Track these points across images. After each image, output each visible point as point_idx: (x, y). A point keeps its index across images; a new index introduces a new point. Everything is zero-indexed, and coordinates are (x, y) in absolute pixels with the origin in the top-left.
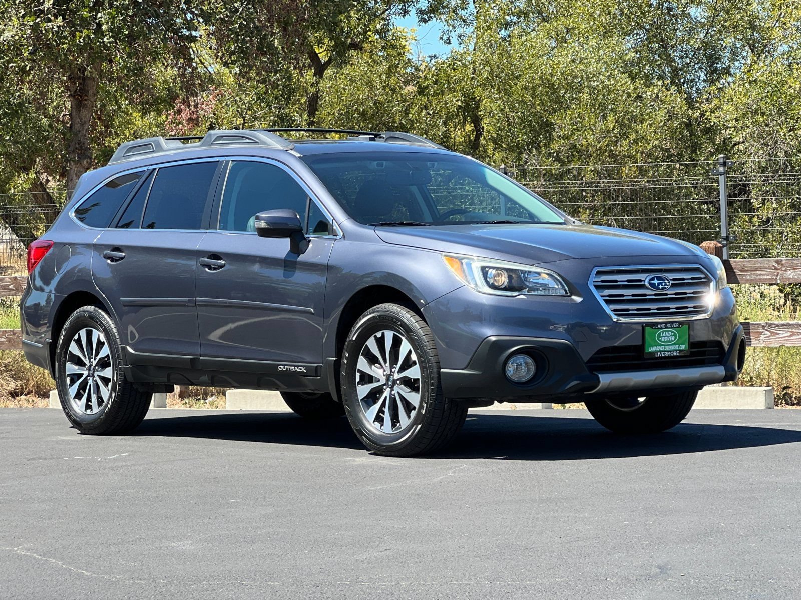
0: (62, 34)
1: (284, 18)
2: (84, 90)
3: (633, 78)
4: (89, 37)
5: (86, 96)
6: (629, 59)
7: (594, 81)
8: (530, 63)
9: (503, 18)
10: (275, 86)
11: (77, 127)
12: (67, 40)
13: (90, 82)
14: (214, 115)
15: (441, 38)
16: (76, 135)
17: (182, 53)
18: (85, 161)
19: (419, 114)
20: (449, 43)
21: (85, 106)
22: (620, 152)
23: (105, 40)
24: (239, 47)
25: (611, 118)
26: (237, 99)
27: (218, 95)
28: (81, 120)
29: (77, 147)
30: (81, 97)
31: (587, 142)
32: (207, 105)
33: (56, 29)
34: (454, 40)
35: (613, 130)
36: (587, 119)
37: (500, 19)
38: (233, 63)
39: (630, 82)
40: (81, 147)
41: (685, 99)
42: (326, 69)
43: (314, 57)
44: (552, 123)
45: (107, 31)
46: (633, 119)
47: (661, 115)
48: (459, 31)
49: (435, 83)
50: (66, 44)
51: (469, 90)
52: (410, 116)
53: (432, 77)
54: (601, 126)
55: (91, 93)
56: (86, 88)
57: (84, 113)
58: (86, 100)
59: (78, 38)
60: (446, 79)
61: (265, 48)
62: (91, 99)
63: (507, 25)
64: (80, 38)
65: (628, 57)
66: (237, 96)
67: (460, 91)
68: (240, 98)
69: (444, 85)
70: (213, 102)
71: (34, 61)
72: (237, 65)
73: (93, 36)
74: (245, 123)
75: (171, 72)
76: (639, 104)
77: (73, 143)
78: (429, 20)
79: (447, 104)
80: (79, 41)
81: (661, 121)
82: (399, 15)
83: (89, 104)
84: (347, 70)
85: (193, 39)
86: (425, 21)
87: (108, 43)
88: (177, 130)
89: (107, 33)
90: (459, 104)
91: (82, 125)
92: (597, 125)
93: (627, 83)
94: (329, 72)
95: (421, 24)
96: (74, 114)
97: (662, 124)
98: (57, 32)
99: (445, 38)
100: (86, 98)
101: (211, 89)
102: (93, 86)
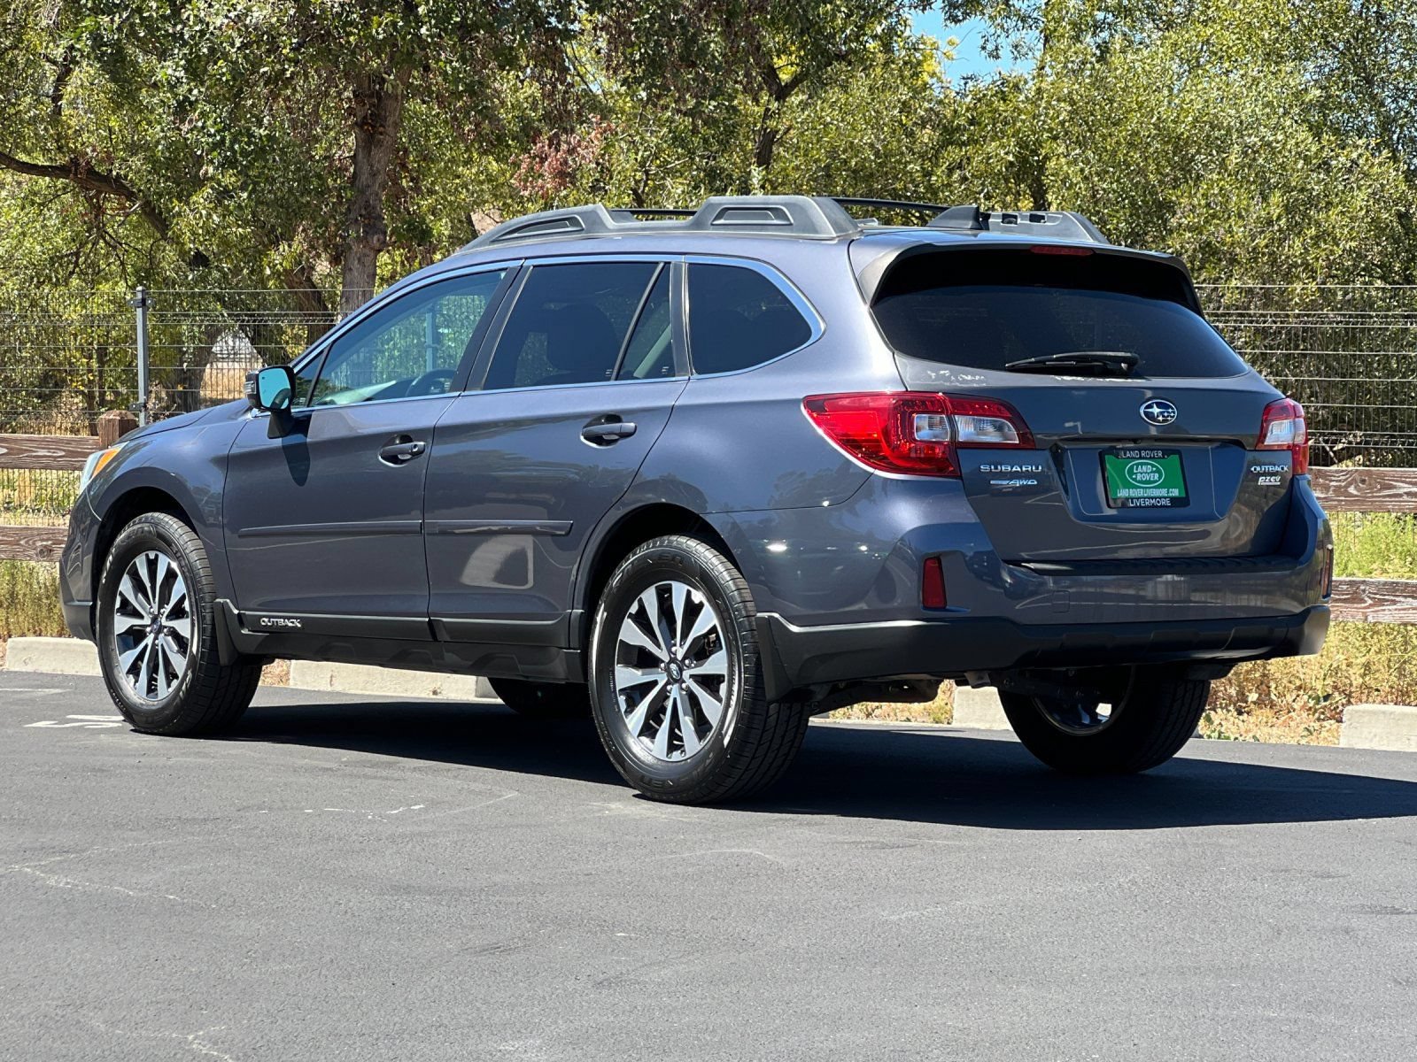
0: (347, 16)
1: (728, 5)
2: (379, 115)
3: (1316, 132)
4: (394, 24)
5: (381, 126)
6: (1311, 100)
7: (1250, 136)
8: (1140, 99)
9: (1092, 15)
10: (710, 122)
11: (364, 178)
12: (357, 28)
13: (389, 102)
14: (598, 164)
15: (984, 48)
16: (362, 192)
17: (551, 58)
18: (375, 238)
19: (950, 175)
20: (997, 57)
21: (380, 143)
22: (1288, 257)
23: (423, 30)
24: (649, 54)
25: (1276, 198)
26: (637, 138)
27: (605, 132)
28: (372, 166)
29: (363, 212)
30: (373, 127)
31: (1232, 236)
32: (586, 147)
33: (339, 10)
34: (1005, 52)
35: (1279, 218)
36: (1234, 199)
37: (1085, 16)
38: (638, 81)
39: (1311, 139)
40: (369, 213)
41: (1403, 172)
42: (789, 94)
43: (771, 74)
44: (1171, 202)
45: (426, 15)
46: (1312, 202)
47: (1360, 198)
48: (1014, 37)
49: (972, 122)
50: (354, 34)
51: (1028, 136)
52: (934, 178)
53: (967, 110)
54: (1257, 211)
55: (390, 120)
56: (383, 113)
57: (380, 156)
58: (381, 134)
59: (375, 26)
60: (990, 115)
61: (692, 55)
62: (390, 130)
63: (1097, 27)
64: (379, 26)
65: (1310, 96)
66: (638, 133)
67: (1013, 136)
68: (642, 138)
69: (986, 126)
70: (596, 142)
71: (297, 62)
72: (643, 85)
73: (401, 24)
74: (648, 179)
75: (532, 89)
76: (1322, 176)
77: (356, 206)
78: (964, 19)
79: (990, 158)
80: (377, 31)
81: (1361, 209)
82: (915, 8)
83: (387, 140)
84: (834, 94)
85: (568, 35)
86: (955, 20)
87: (428, 36)
88: (533, 188)
89: (427, 19)
90: (1011, 158)
91: (374, 175)
92: (1252, 209)
93: (1305, 140)
94: (795, 99)
95: (948, 22)
96: (360, 157)
97: (1363, 212)
98: (339, 15)
99: (990, 47)
100: (381, 129)
101: (594, 120)
102: (395, 110)
